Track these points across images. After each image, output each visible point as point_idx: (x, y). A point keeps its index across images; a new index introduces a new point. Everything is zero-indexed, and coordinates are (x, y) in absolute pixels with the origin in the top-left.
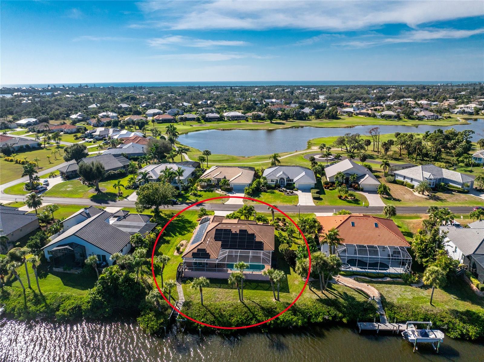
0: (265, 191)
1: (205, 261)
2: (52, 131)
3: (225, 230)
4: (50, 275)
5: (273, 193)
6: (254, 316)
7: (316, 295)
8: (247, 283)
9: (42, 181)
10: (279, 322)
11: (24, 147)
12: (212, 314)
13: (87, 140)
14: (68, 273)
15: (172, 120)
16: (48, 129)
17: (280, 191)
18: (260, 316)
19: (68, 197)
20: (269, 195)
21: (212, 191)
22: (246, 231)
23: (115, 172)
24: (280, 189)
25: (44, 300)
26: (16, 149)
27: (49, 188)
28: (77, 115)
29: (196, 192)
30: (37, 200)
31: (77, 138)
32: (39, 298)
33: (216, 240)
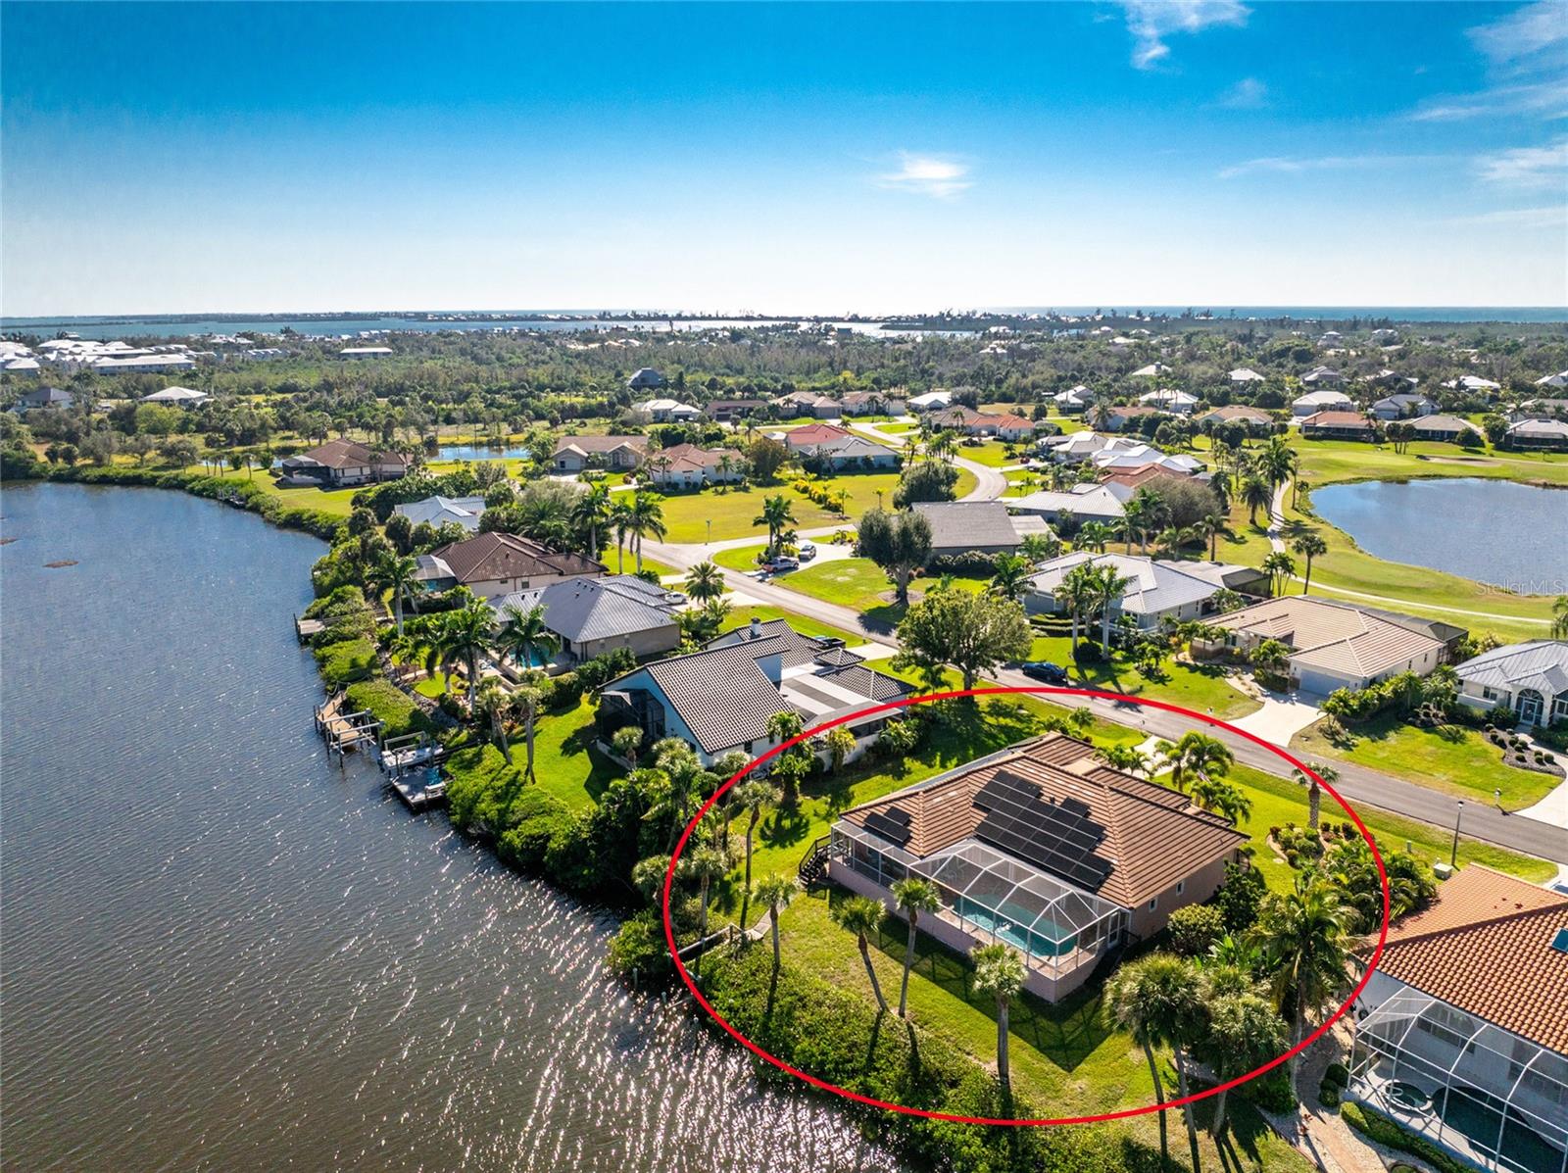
0: (1428, 726)
1: (886, 849)
2: (968, 431)
3: (1024, 784)
4: (583, 756)
5: (1455, 738)
6: (870, 1066)
7: (1157, 1132)
9: (799, 545)
11: (859, 462)
12: (772, 1000)
13: (1034, 463)
14: (615, 763)
15: (1364, 431)
16: (960, 423)
17: (1494, 739)
18: (883, 1082)
19: (820, 598)
20: (1429, 742)
21: (1214, 674)
22: (1084, 809)
23: (985, 556)
24: (1502, 735)
25: (513, 798)
26: (837, 465)
27: (802, 566)
28: (1071, 392)
29: (1153, 661)
30: (712, 581)
31: (1012, 457)
32: (511, 790)
33: (976, 806)
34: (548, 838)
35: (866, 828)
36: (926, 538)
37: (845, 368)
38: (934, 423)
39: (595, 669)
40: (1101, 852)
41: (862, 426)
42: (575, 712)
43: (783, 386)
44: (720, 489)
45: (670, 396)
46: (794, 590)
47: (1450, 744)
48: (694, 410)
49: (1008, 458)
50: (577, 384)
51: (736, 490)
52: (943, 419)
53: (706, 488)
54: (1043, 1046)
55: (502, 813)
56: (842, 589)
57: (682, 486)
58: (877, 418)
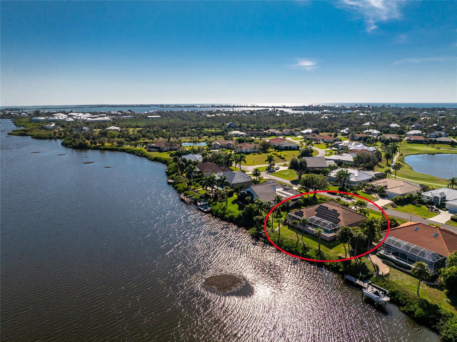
0: (414, 204)
2: (316, 140)
3: (325, 207)
4: (236, 204)
5: (419, 206)
6: (296, 247)
9: (275, 167)
10: (305, 254)
11: (288, 147)
12: (279, 238)
13: (333, 148)
14: (243, 205)
15: (424, 141)
16: (314, 138)
17: (427, 207)
18: (299, 249)
19: (281, 178)
20: (413, 207)
21: (369, 194)
22: (336, 211)
23: (320, 169)
24: (430, 206)
25: (225, 210)
26: (283, 148)
27: (276, 171)
28: (345, 130)
29: (356, 191)
30: (258, 172)
31: (328, 147)
32: (224, 209)
33: (316, 211)
34: (234, 216)
35: (295, 214)
36: (306, 164)
37: (283, 123)
38: (307, 138)
39: (238, 188)
40: (338, 218)
41: (289, 138)
42: (233, 197)
43: (267, 127)
44: (254, 154)
45: (238, 130)
46: (275, 176)
47: (418, 208)
48: (245, 134)
49: (327, 147)
50: (212, 126)
51: (258, 154)
52: (310, 137)
53: (251, 153)
54: (326, 246)
55: (224, 212)
56: (286, 176)
57: (245, 153)
58: (292, 136)
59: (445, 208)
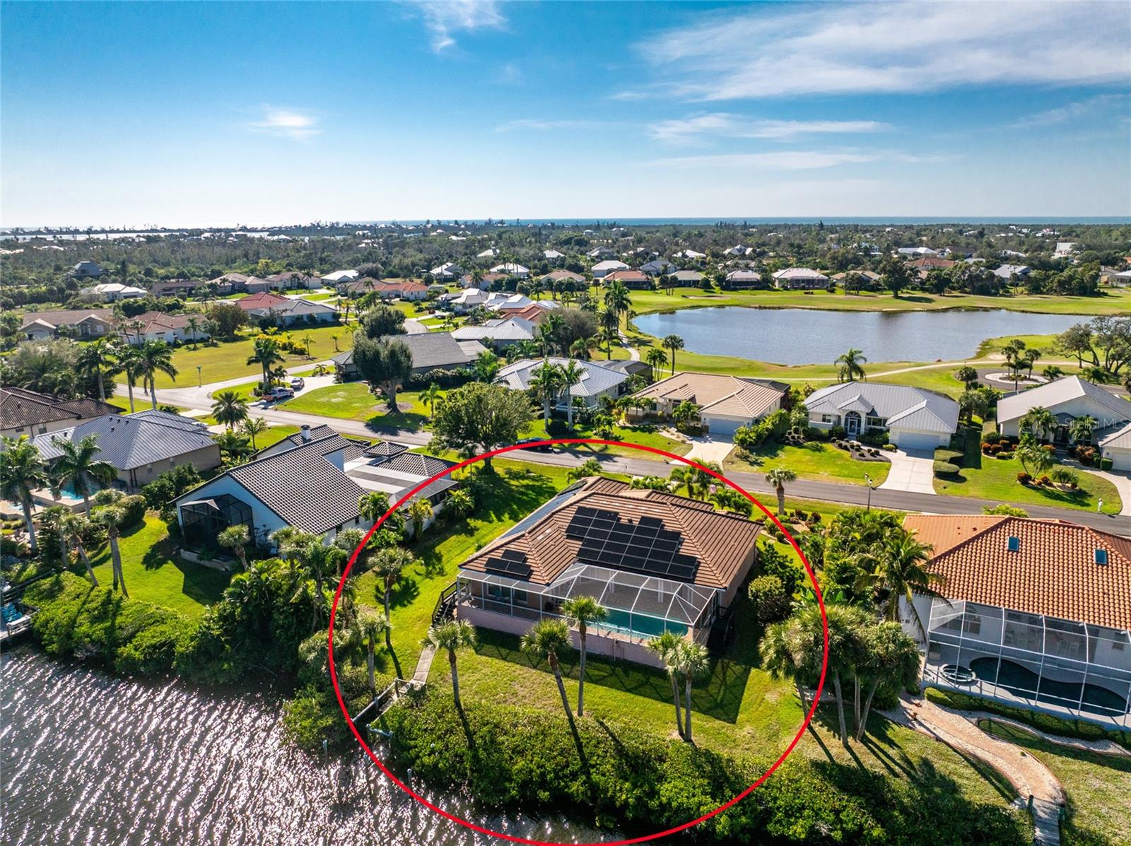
0: (798, 444)
1: (514, 585)
3: (603, 513)
4: (170, 566)
5: (819, 450)
6: (586, 768)
8: (619, 670)
9: (288, 380)
11: (305, 319)
12: (469, 735)
13: (438, 313)
15: (644, 283)
16: (372, 290)
17: (840, 446)
20: (805, 454)
21: (651, 431)
22: (658, 522)
23: (446, 372)
24: (844, 443)
25: (115, 615)
26: (288, 322)
27: (297, 394)
28: (444, 267)
29: (607, 427)
30: (237, 406)
31: (420, 310)
32: (109, 609)
33: (568, 537)
34: (171, 644)
35: (488, 572)
37: (259, 258)
38: (350, 291)
39: (163, 486)
41: (292, 296)
42: (143, 531)
43: (212, 271)
44: (192, 346)
45: (114, 281)
46: (298, 412)
47: (817, 453)
48: (141, 291)
49: (417, 311)
50: (15, 278)
51: (206, 346)
52: (352, 288)
53: (178, 346)
54: (704, 709)
55: (110, 631)
56: (337, 407)
58: (299, 291)
59: (887, 442)
